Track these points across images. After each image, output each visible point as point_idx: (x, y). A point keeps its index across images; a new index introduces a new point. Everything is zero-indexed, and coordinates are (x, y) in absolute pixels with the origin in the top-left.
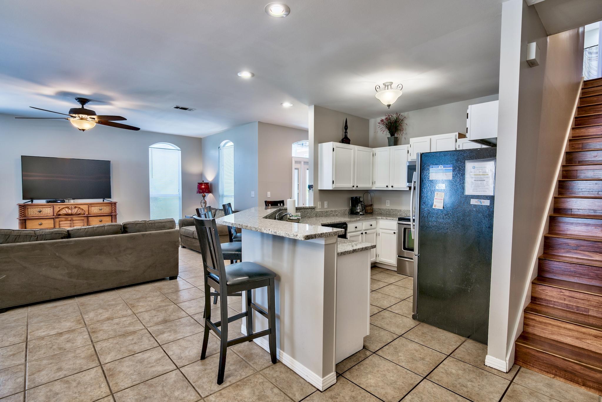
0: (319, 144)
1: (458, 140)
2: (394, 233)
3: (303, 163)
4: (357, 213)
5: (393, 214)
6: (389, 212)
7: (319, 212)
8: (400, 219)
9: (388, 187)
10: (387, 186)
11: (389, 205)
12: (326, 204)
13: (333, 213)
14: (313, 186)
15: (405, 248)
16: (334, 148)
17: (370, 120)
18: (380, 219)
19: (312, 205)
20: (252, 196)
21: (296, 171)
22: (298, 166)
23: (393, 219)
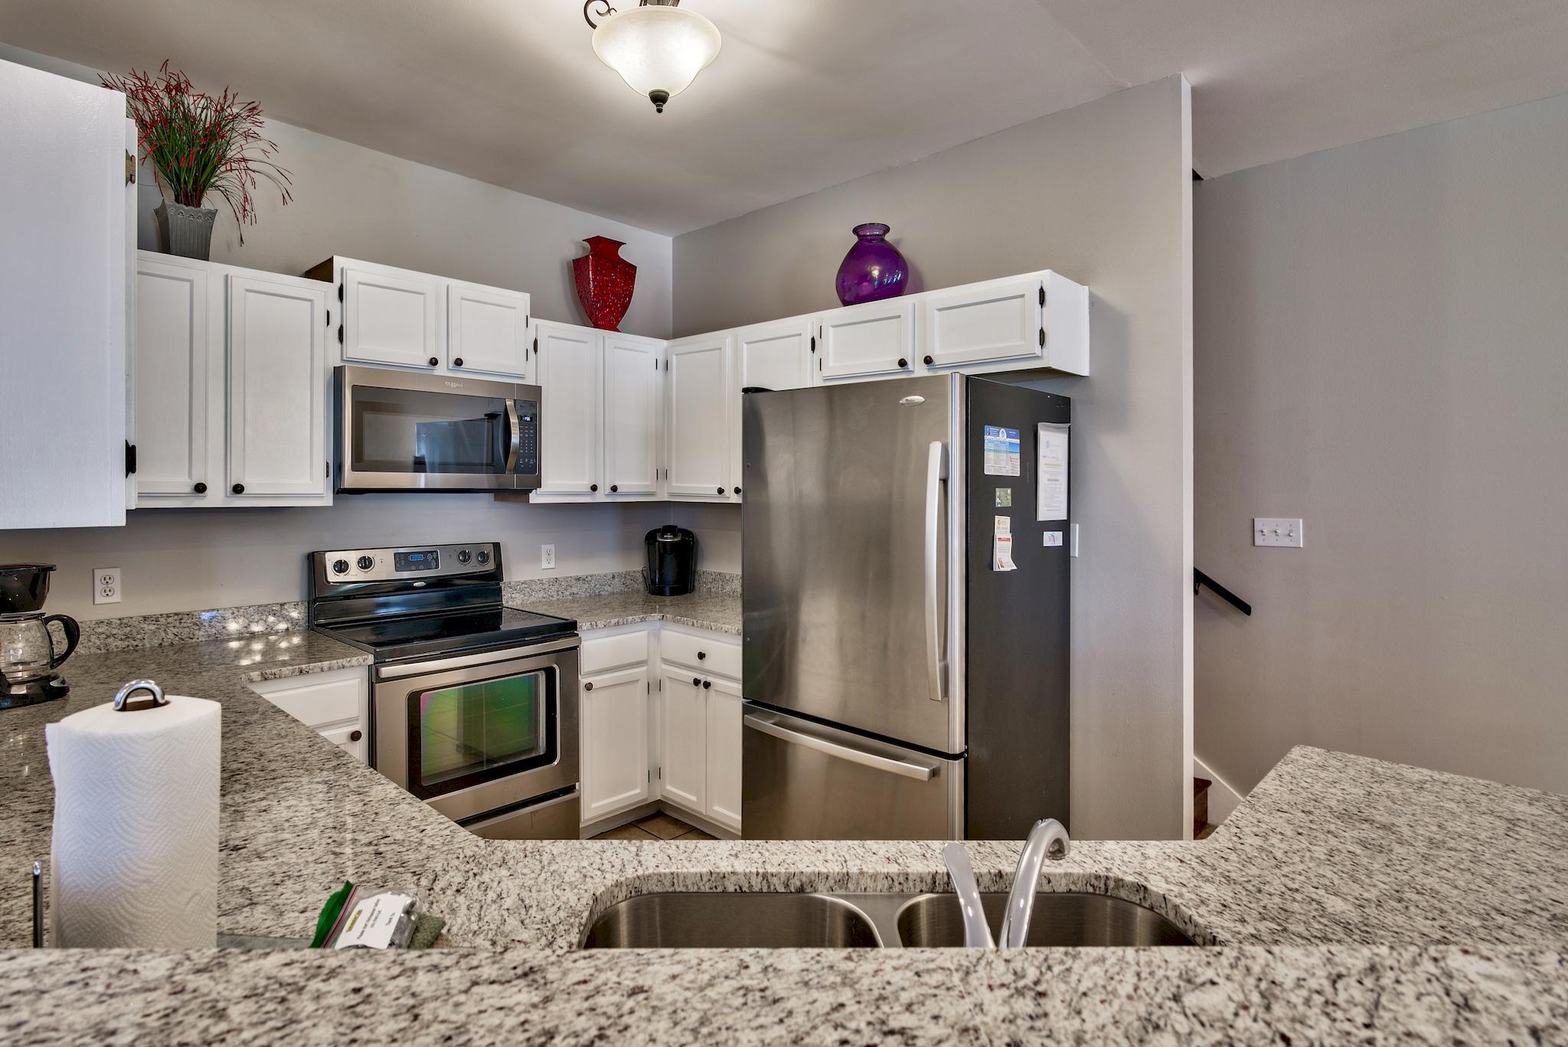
2: (356, 736)
6: (127, 637)
9: (208, 491)
10: (199, 489)
23: (344, 662)
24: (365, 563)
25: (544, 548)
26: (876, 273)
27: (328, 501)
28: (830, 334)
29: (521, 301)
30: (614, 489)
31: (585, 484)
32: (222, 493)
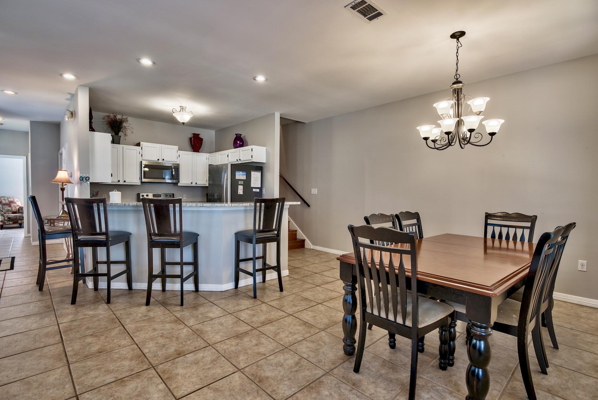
14: (89, 178)
24: (147, 196)
25: (184, 195)
26: (238, 142)
27: (140, 184)
28: (230, 154)
29: (176, 148)
30: (196, 183)
31: (190, 182)
32: (122, 182)
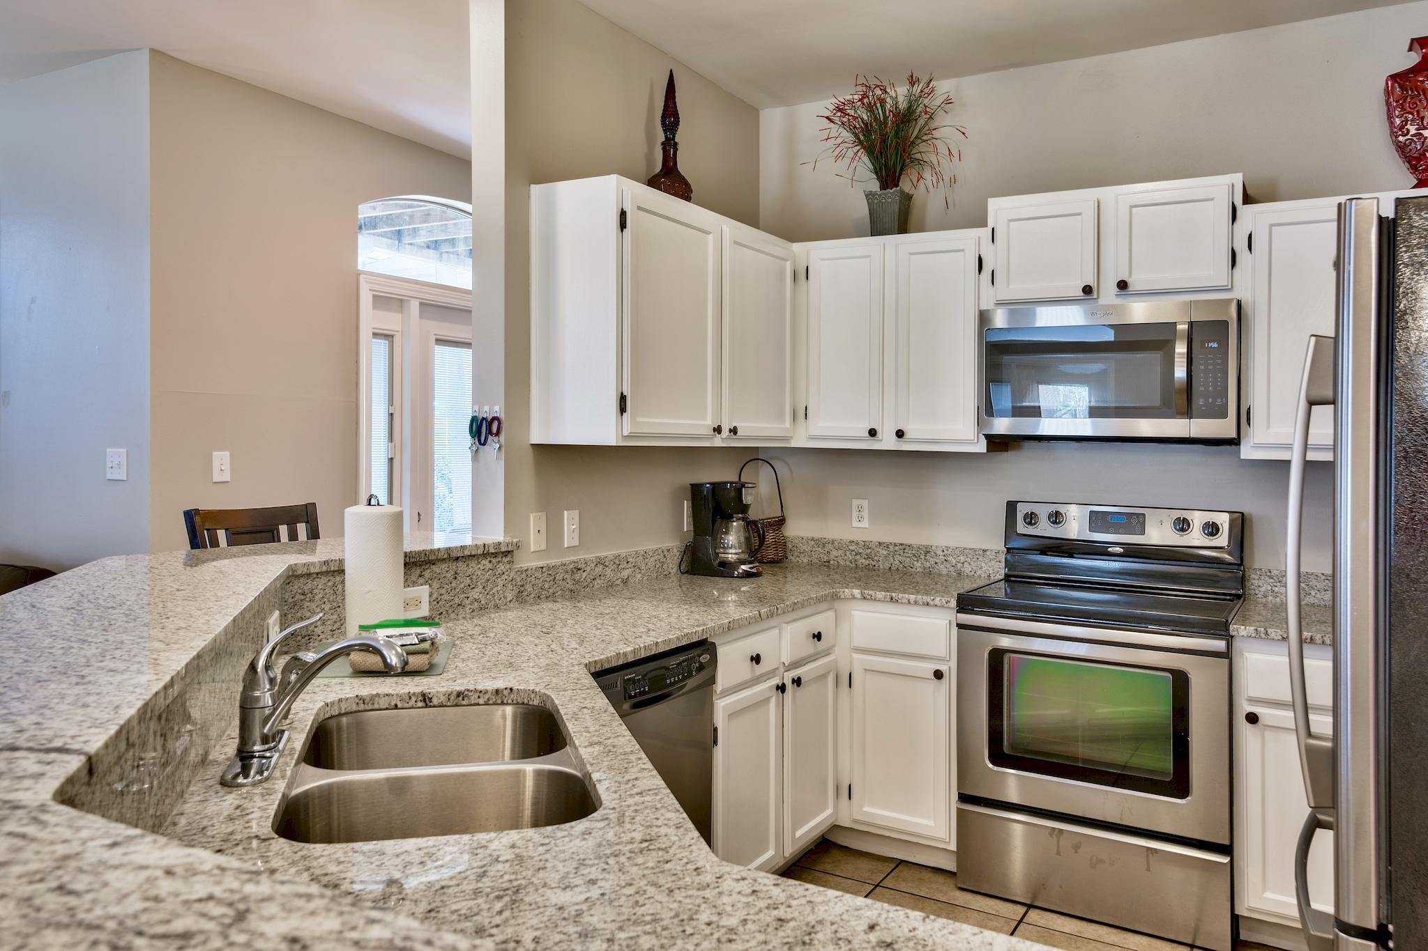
0: (532, 186)
1: (1245, 211)
2: (938, 675)
3: (414, 306)
4: (724, 570)
5: (887, 566)
6: (868, 557)
7: (538, 574)
8: (966, 603)
9: (879, 435)
10: (873, 433)
11: (865, 524)
12: (570, 522)
13: (608, 572)
14: (504, 426)
15: (999, 757)
16: (623, 214)
17: (761, 111)
18: (854, 598)
19: (495, 535)
20: (109, 476)
21: (381, 346)
22: (390, 321)
23: (928, 599)
24: (1056, 518)
27: (981, 447)
